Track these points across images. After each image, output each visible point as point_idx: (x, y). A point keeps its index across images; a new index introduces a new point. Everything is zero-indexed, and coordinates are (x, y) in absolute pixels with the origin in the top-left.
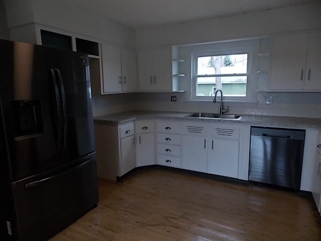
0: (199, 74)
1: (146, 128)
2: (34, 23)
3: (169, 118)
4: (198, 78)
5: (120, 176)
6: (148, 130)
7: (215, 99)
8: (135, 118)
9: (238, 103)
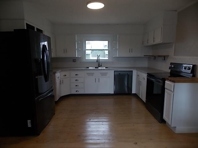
0: (87, 49)
1: (65, 75)
2: (24, 19)
3: (77, 70)
4: (86, 51)
5: (57, 100)
6: (66, 77)
7: (97, 60)
8: (60, 71)
9: (105, 62)
